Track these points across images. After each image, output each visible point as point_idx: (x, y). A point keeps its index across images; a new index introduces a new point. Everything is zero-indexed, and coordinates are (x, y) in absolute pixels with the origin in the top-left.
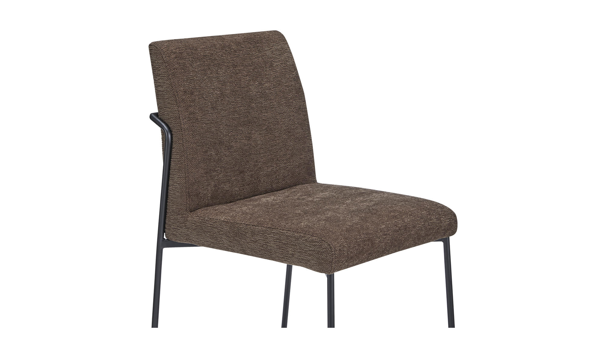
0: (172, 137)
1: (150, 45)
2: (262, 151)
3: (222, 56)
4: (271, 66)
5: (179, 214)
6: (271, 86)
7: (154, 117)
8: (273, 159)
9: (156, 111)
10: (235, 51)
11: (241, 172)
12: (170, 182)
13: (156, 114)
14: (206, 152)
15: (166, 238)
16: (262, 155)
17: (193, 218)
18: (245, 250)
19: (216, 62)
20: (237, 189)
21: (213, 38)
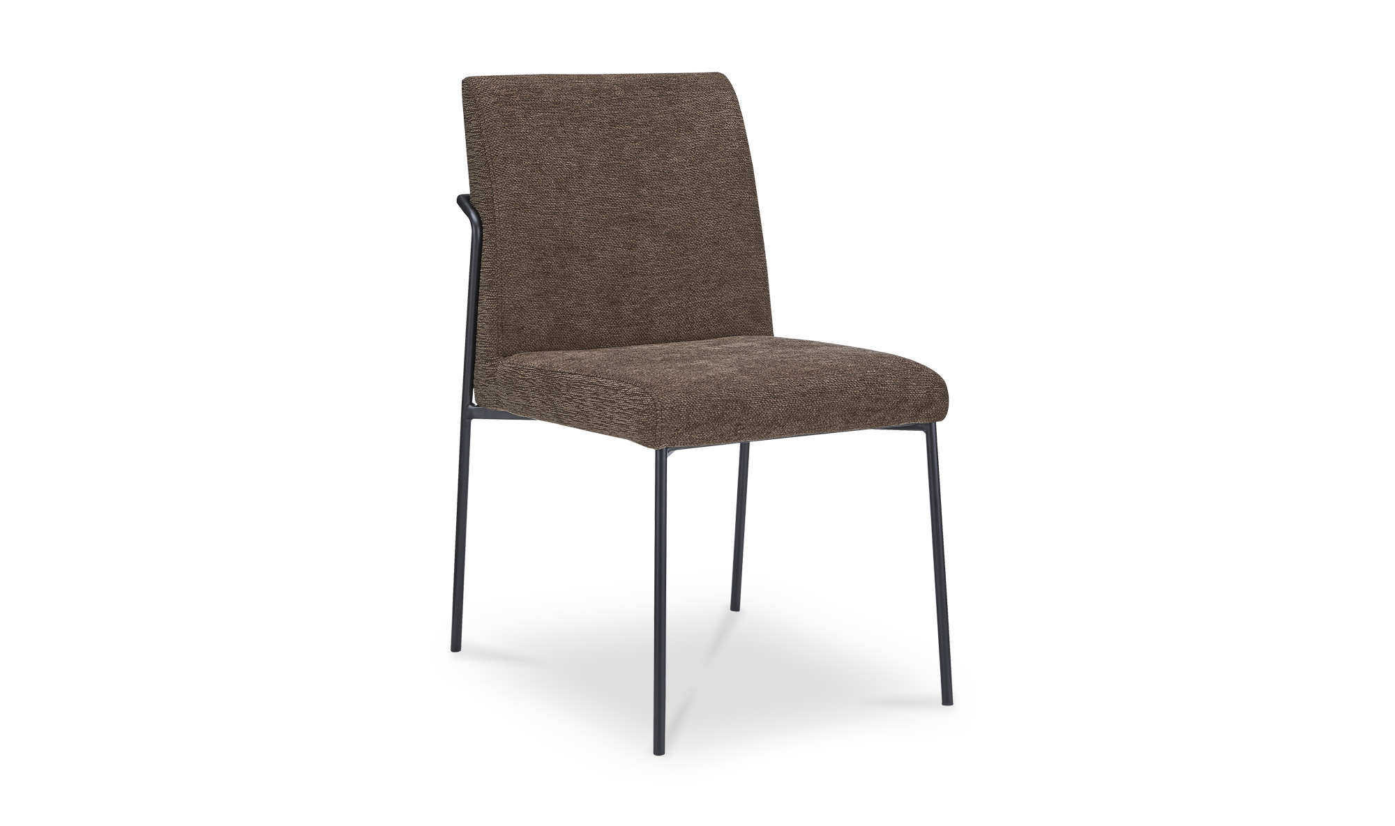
0: (482, 233)
1: (463, 82)
2: (657, 270)
3: (591, 105)
4: (690, 129)
5: (487, 361)
6: (685, 162)
7: (463, 201)
8: (681, 287)
9: (467, 191)
10: (620, 100)
11: (613, 303)
12: (479, 309)
13: (467, 197)
14: (540, 259)
15: (476, 404)
16: (657, 278)
17: (505, 365)
18: (560, 415)
19: (577, 115)
20: (604, 330)
21: (580, 77)
